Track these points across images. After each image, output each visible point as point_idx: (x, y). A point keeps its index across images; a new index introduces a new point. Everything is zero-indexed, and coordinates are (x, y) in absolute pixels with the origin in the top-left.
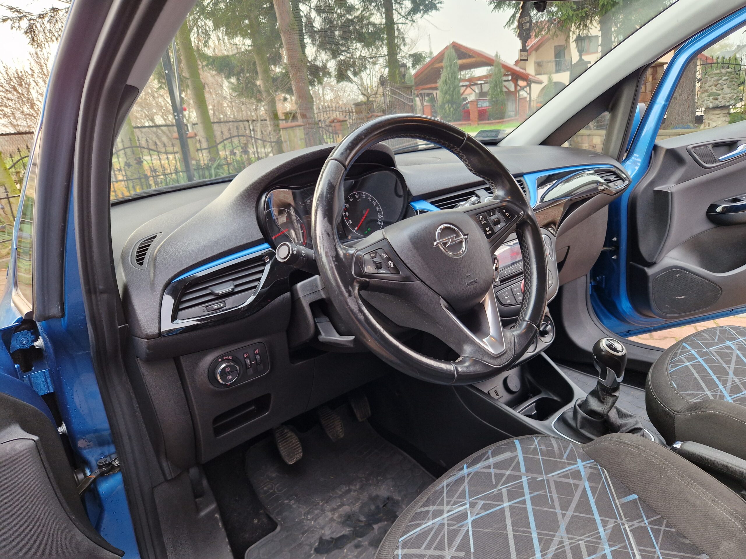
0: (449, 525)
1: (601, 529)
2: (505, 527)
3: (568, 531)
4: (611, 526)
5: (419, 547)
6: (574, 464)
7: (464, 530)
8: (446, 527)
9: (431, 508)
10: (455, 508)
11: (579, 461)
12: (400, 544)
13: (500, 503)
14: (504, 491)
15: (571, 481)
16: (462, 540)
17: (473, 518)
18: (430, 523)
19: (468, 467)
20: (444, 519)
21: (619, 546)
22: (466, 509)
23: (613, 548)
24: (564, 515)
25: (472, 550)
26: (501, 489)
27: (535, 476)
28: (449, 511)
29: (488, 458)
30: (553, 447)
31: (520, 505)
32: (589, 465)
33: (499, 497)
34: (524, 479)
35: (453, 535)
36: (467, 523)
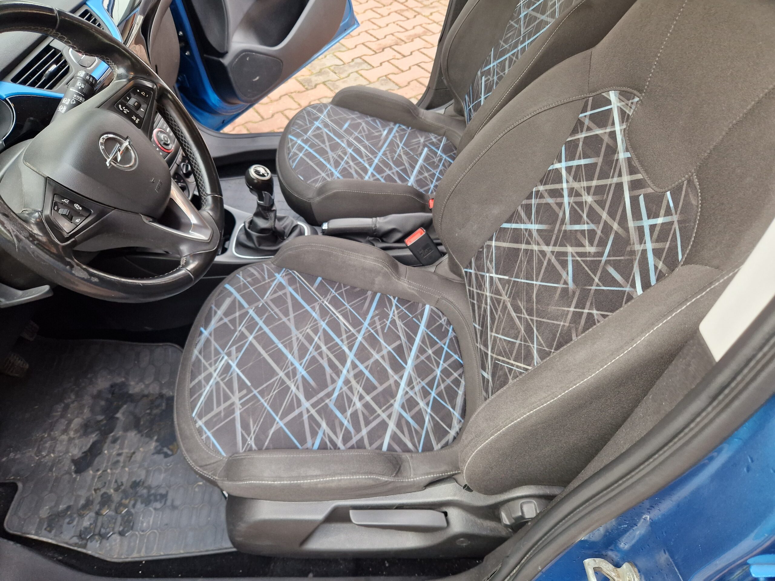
0: (222, 380)
1: (314, 314)
2: (260, 354)
3: (297, 329)
4: (317, 308)
5: (212, 410)
6: (274, 280)
7: (235, 375)
8: (221, 383)
9: (201, 377)
10: (218, 365)
11: (276, 274)
12: (196, 418)
13: (246, 340)
14: (244, 330)
15: (280, 293)
16: (238, 383)
17: (236, 363)
18: (208, 388)
19: (205, 329)
20: (215, 378)
21: (328, 317)
22: (226, 360)
23: (326, 321)
24: (289, 320)
25: (249, 384)
26: (240, 330)
27: (256, 304)
28: (215, 370)
29: (216, 312)
30: (255, 275)
31: (260, 333)
32: (284, 274)
33: (243, 337)
34: (251, 312)
35: (229, 384)
36: (234, 370)
